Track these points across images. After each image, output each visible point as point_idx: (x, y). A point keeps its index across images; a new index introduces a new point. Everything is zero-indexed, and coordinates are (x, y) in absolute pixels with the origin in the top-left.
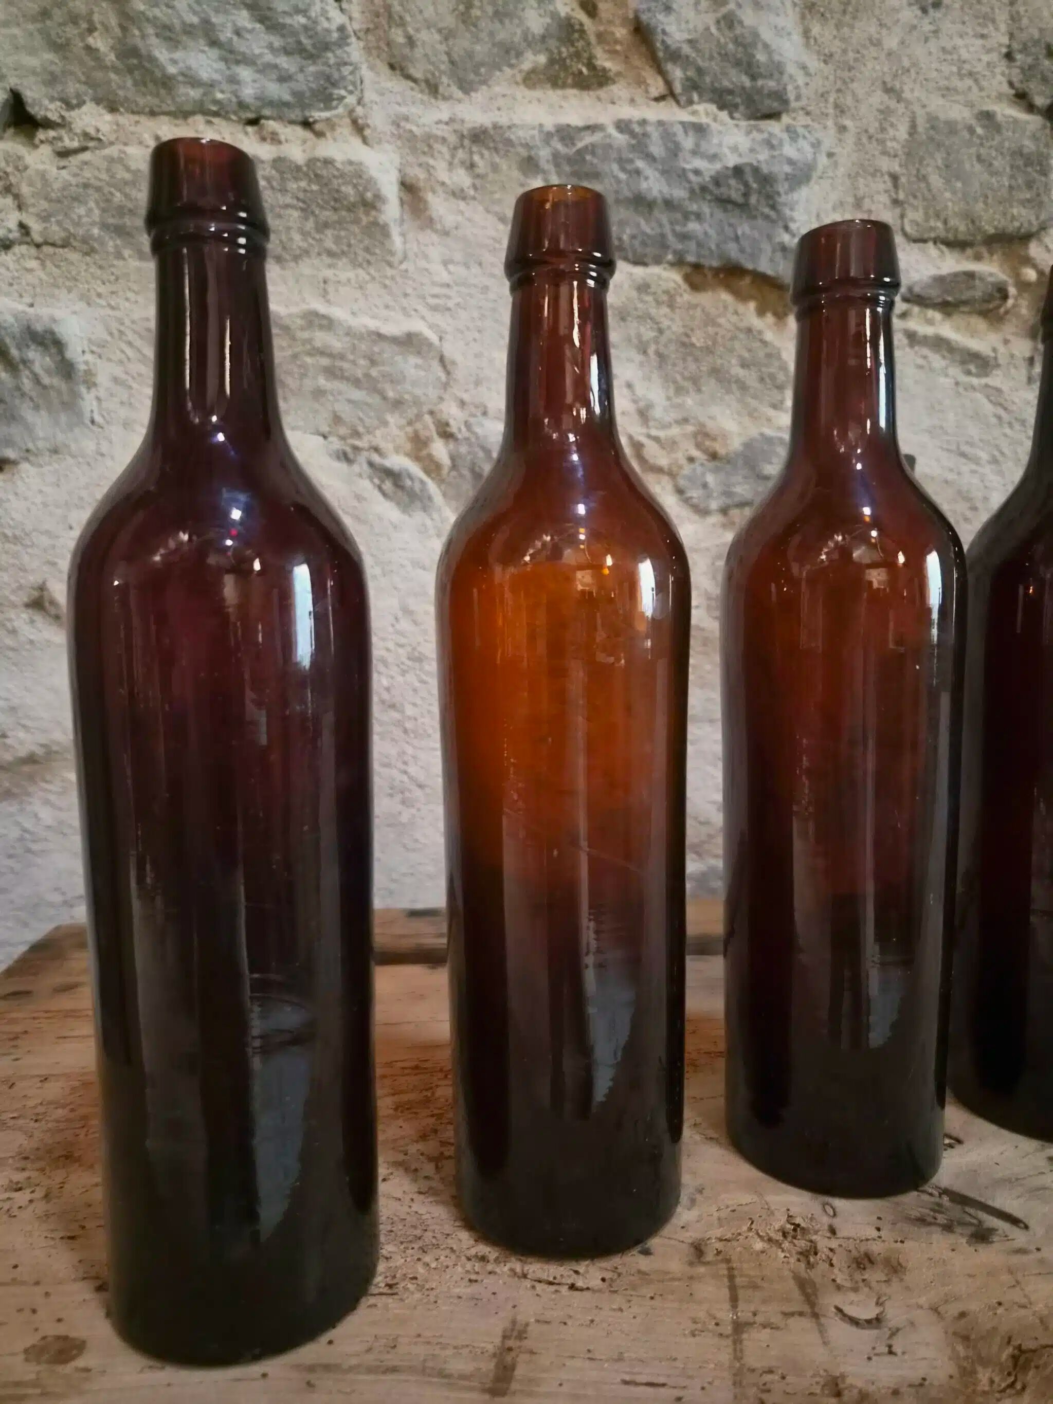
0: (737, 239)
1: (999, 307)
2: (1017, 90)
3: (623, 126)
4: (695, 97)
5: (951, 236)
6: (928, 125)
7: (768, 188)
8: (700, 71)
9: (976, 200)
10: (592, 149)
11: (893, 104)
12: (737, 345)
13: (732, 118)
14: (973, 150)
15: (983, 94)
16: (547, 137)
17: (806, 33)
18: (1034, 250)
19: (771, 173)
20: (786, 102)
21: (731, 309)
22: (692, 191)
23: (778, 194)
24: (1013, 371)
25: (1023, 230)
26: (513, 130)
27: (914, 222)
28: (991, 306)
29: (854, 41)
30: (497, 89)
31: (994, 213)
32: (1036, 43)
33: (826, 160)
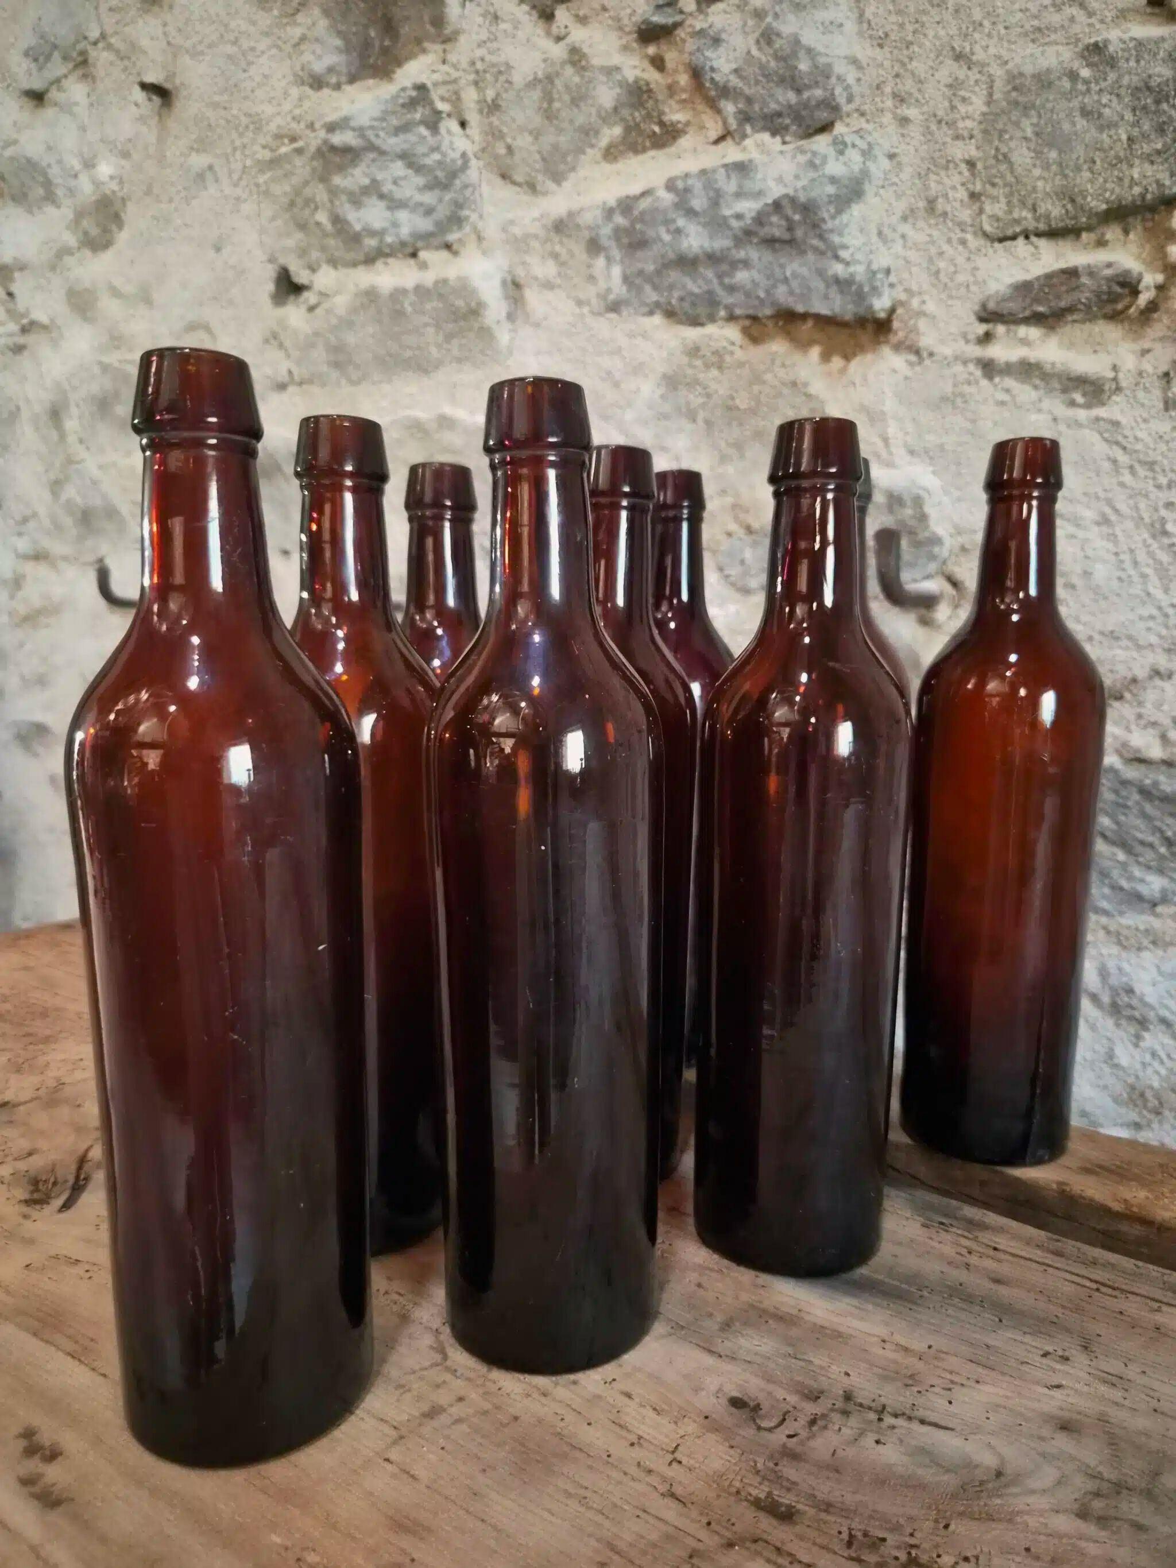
0: (786, 280)
1: (1128, 307)
3: (670, 184)
4: (748, 129)
5: (1042, 226)
6: (1010, 87)
7: (811, 215)
9: (1078, 169)
10: (641, 217)
11: (963, 73)
13: (783, 143)
14: (1075, 103)
15: (1093, 20)
16: (610, 213)
17: (861, 17)
19: (810, 199)
20: (836, 109)
21: (780, 361)
22: (736, 238)
23: (823, 220)
24: (1141, 394)
25: (1149, 196)
27: (994, 218)
28: (1120, 306)
30: (581, 173)
31: (1105, 181)
33: (885, 163)
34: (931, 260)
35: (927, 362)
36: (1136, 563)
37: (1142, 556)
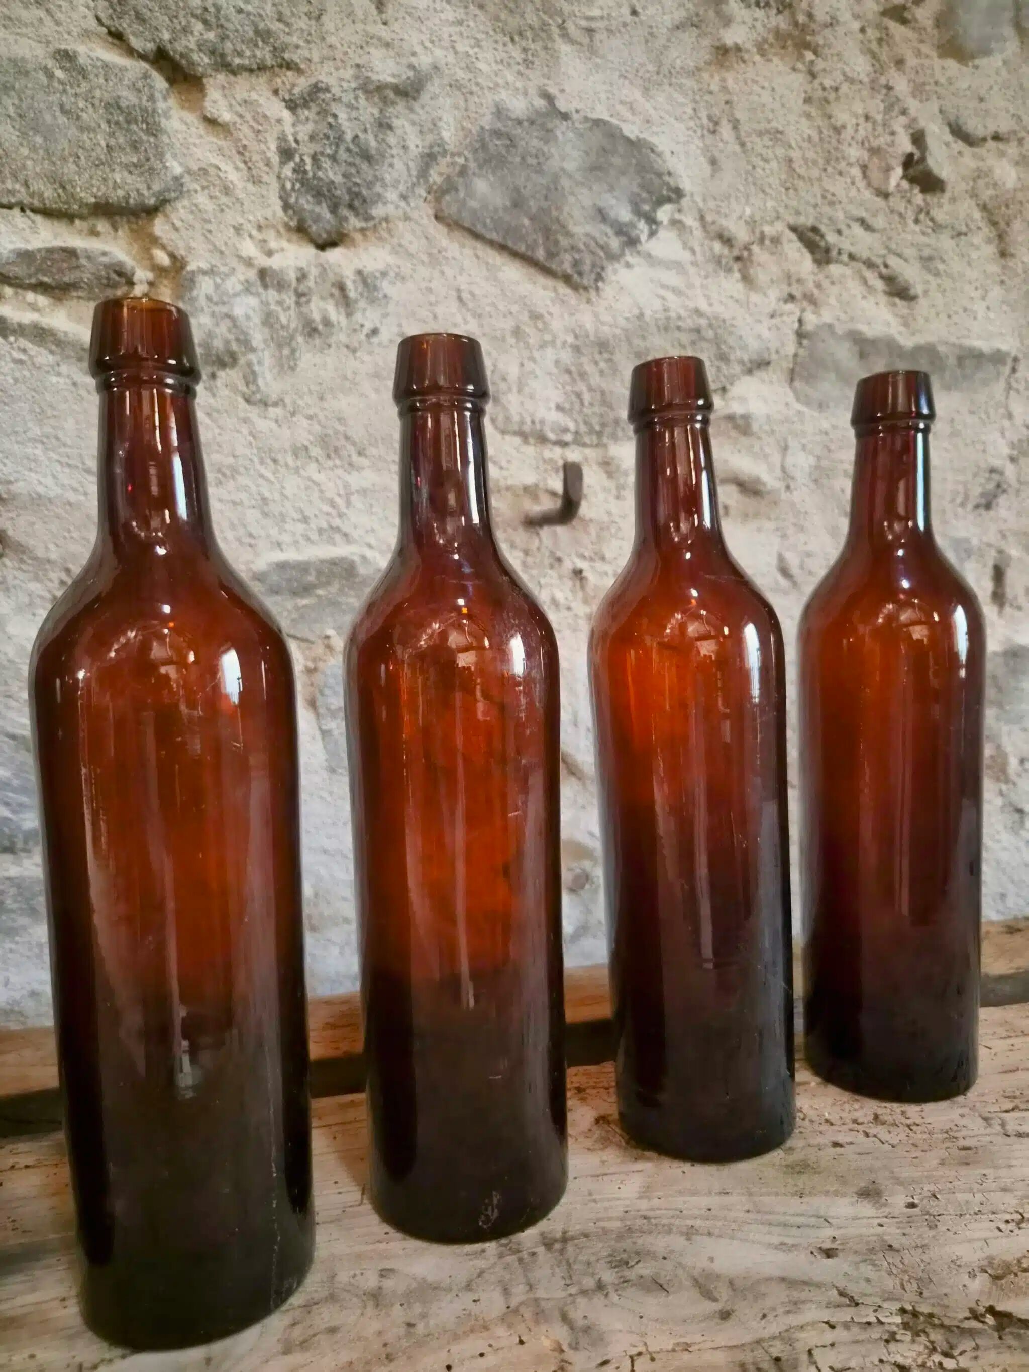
2: (108, 27)
5: (36, 203)
9: (64, 159)
14: (54, 99)
15: (60, 29)
18: (159, 226)
25: (132, 202)
31: (91, 178)
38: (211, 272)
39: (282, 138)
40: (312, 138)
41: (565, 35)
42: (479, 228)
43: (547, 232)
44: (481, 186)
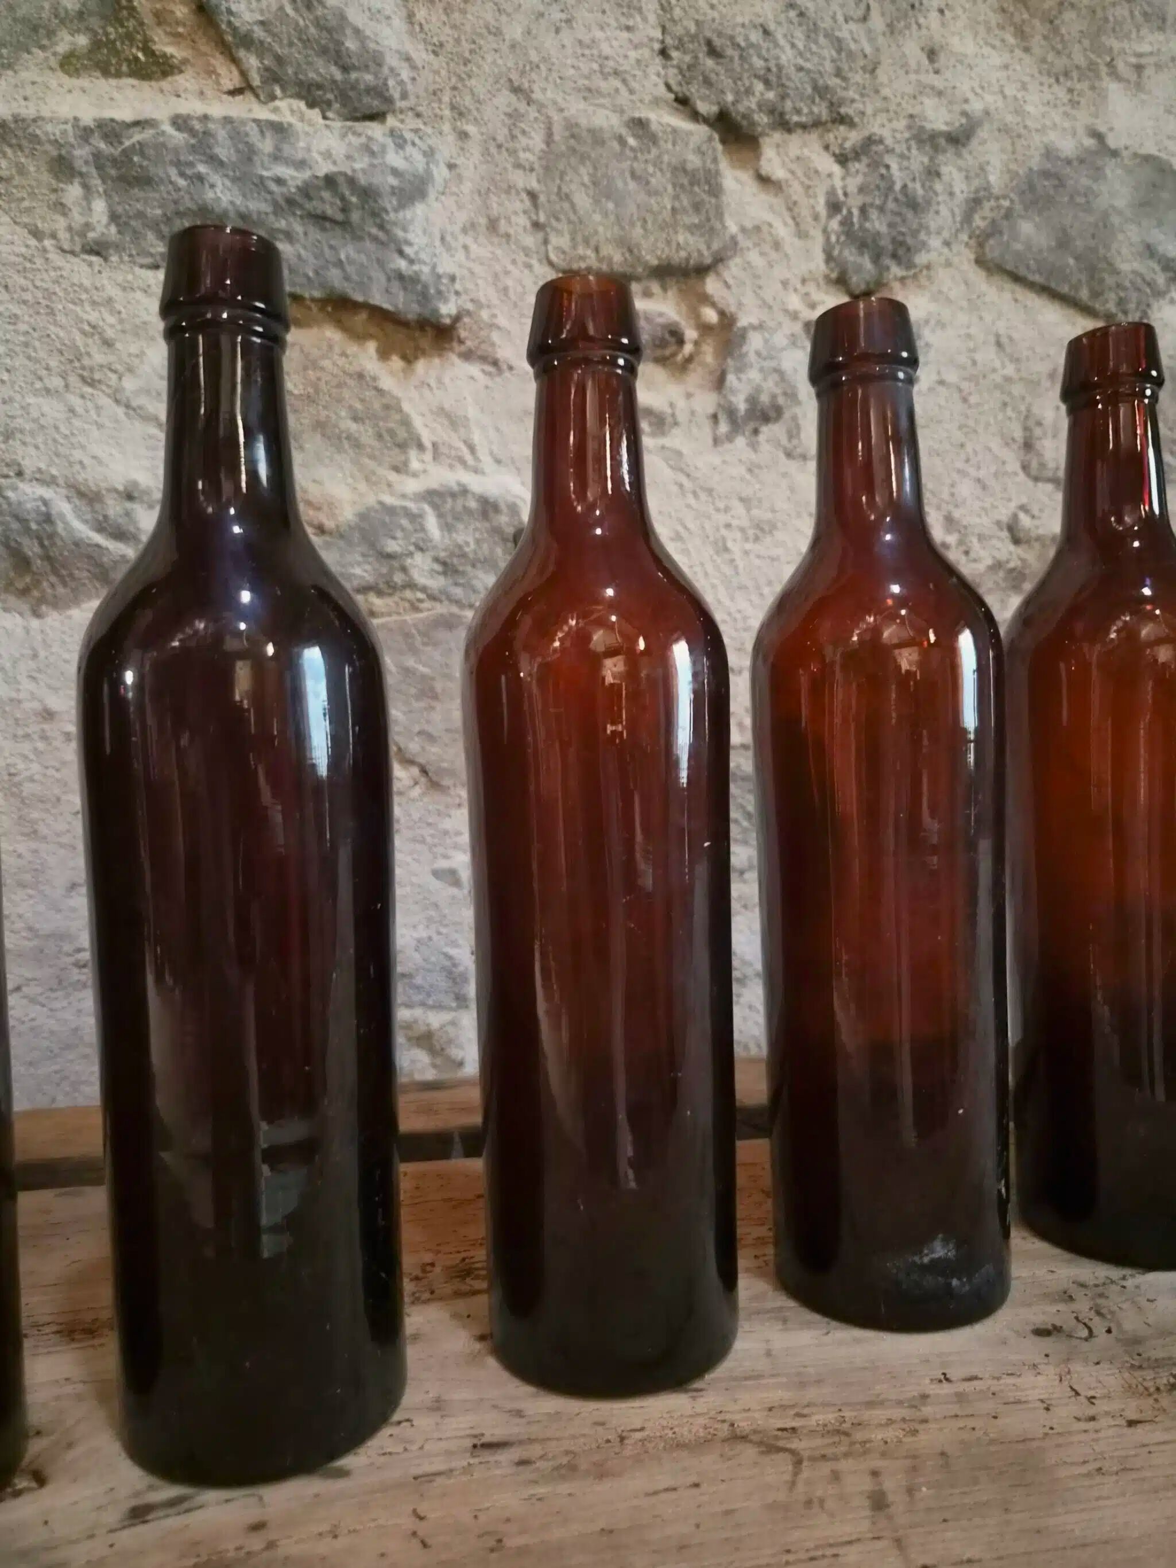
1: (676, 353)
2: (676, 94)
3: (180, 122)
4: (278, 92)
5: (605, 267)
6: (567, 134)
7: (371, 201)
8: (279, 60)
9: (632, 224)
10: (141, 148)
11: (522, 107)
12: (346, 394)
13: (325, 118)
14: (626, 165)
15: (634, 97)
16: (85, 134)
17: (410, 17)
18: (711, 285)
19: (370, 184)
20: (389, 101)
21: (337, 349)
22: (275, 204)
23: (385, 210)
24: (695, 430)
25: (692, 262)
26: (40, 123)
27: (560, 250)
28: (667, 352)
29: (468, 28)
30: (24, 75)
31: (656, 240)
32: (694, 38)
33: (445, 172)
34: (496, 275)
35: (507, 374)
36: (706, 574)
37: (709, 568)
38: (760, 327)
39: (831, 193)
40: (861, 190)
41: (1114, 73)
42: (1022, 272)
43: (1092, 271)
44: (1026, 228)
